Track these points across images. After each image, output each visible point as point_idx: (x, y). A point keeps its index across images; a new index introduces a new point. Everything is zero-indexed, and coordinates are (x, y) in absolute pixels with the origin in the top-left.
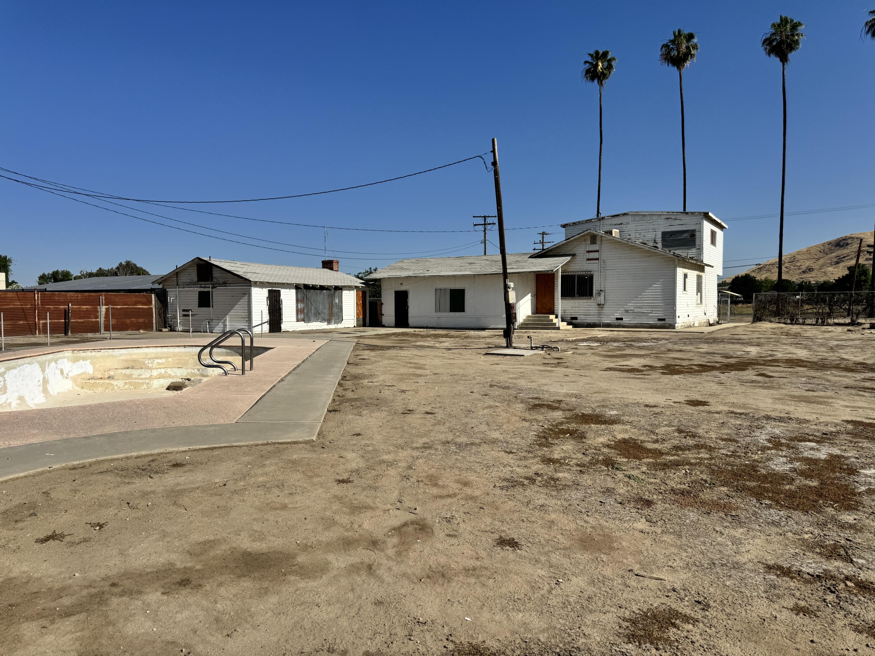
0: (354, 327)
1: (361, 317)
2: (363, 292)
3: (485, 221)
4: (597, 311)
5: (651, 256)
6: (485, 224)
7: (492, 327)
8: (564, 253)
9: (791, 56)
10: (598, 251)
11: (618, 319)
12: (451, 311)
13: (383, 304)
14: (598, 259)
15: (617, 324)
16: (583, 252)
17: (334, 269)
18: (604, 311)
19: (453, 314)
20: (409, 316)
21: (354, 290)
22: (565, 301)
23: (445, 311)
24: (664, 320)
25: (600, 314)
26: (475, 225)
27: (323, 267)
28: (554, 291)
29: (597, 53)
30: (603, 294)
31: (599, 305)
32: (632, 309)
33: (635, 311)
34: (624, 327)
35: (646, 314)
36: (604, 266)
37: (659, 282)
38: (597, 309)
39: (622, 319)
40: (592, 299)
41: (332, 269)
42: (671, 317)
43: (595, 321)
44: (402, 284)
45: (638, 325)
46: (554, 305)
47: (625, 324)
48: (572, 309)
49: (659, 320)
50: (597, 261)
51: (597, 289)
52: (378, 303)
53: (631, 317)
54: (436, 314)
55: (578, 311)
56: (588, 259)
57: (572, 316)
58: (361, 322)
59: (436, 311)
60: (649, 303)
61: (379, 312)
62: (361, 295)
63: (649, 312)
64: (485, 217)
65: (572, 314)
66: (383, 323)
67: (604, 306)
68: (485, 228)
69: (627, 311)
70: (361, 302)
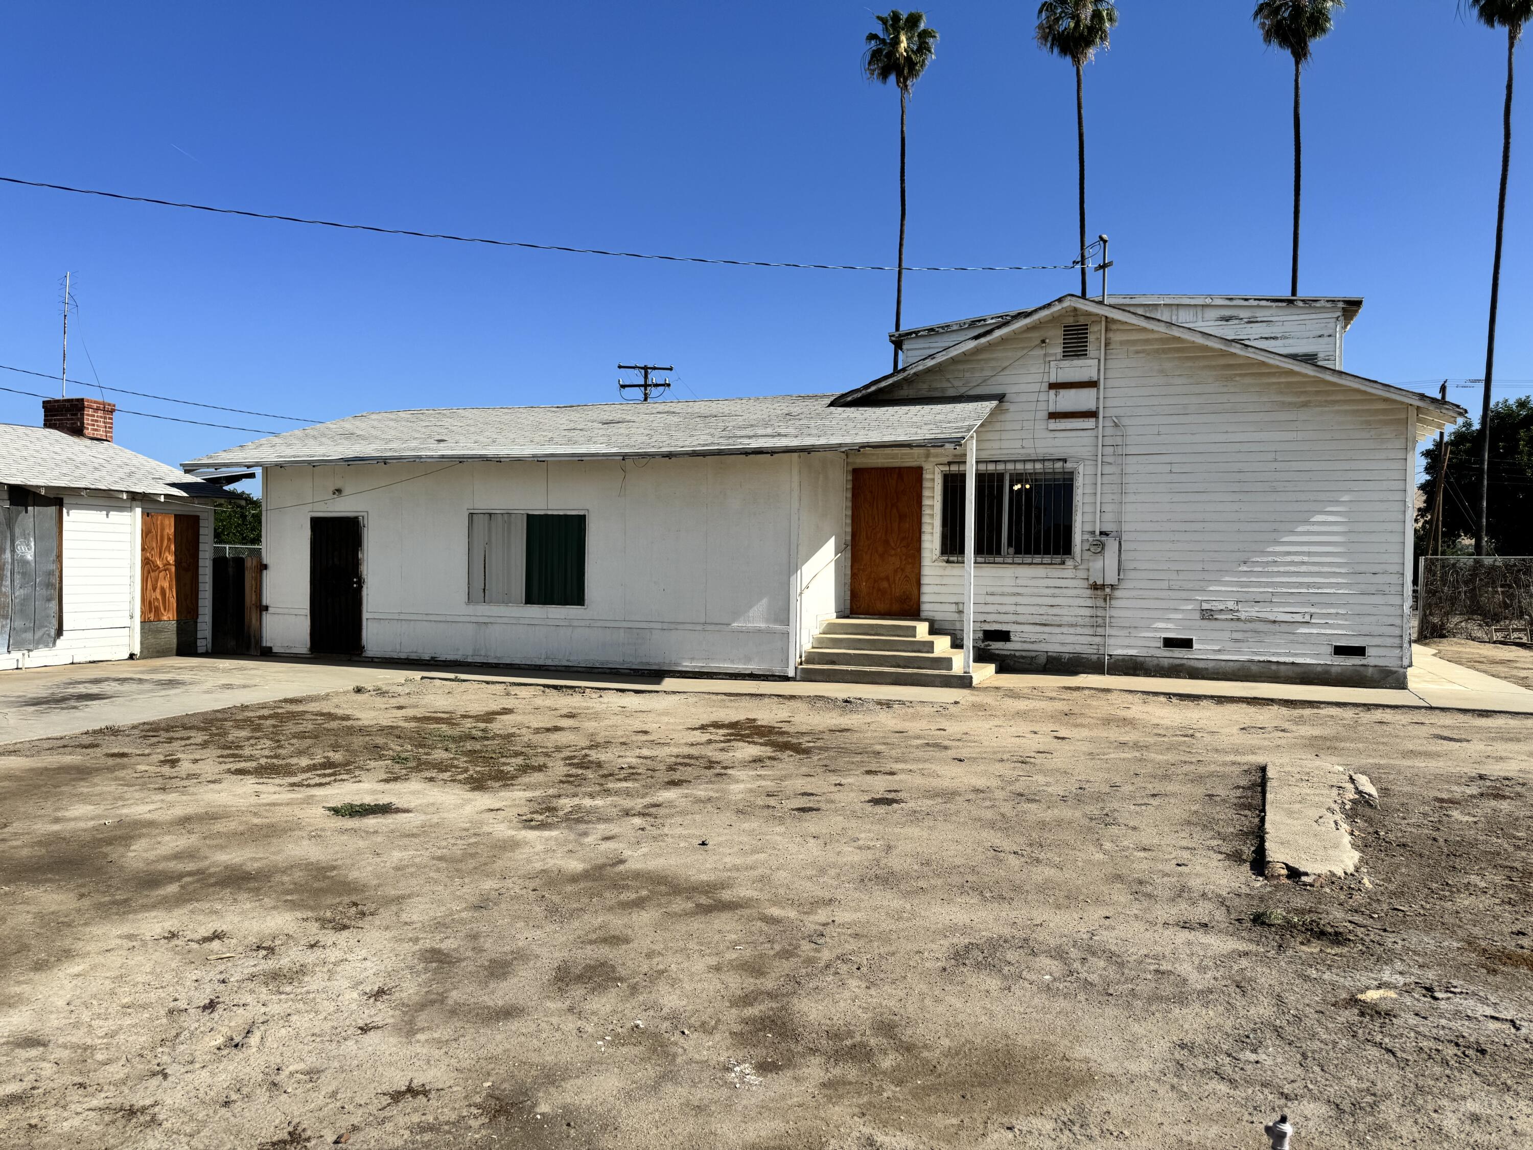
0: (132, 656)
1: (169, 617)
2: (179, 518)
3: (646, 377)
4: (1088, 612)
5: (1305, 405)
6: (646, 386)
7: (687, 665)
8: (962, 391)
9: (1315, 44)
10: (1093, 384)
11: (1169, 643)
12: (529, 600)
13: (265, 567)
14: (1093, 414)
15: (1166, 663)
16: (1036, 387)
17: (89, 431)
18: (1114, 613)
19: (537, 612)
20: (365, 615)
21: (131, 509)
22: (990, 571)
23: (506, 600)
24: (1360, 651)
25: (1098, 624)
26: (623, 386)
27: (48, 424)
28: (920, 532)
29: (896, 17)
30: (1112, 546)
31: (1095, 587)
32: (1231, 605)
33: (1243, 616)
34: (1194, 674)
35: (1284, 627)
36: (1119, 440)
37: (1337, 502)
38: (1089, 603)
39: (1187, 644)
40: (1069, 563)
41: (77, 431)
42: (1389, 641)
43: (1079, 649)
44: (339, 491)
45: (1254, 668)
46: (919, 584)
47: (1201, 665)
48: (990, 599)
49: (1340, 651)
50: (1090, 423)
51: (1088, 528)
52: (249, 563)
53: (1227, 635)
54: (471, 609)
55: (1012, 609)
56: (1053, 416)
57: (987, 627)
58: (170, 637)
59: (470, 600)
60: (1301, 584)
61: (250, 598)
62: (170, 530)
63: (1298, 618)
64: (646, 368)
65: (989, 618)
66: (266, 643)
67: (1118, 593)
68: (646, 394)
69: (1207, 615)
70: (171, 559)
